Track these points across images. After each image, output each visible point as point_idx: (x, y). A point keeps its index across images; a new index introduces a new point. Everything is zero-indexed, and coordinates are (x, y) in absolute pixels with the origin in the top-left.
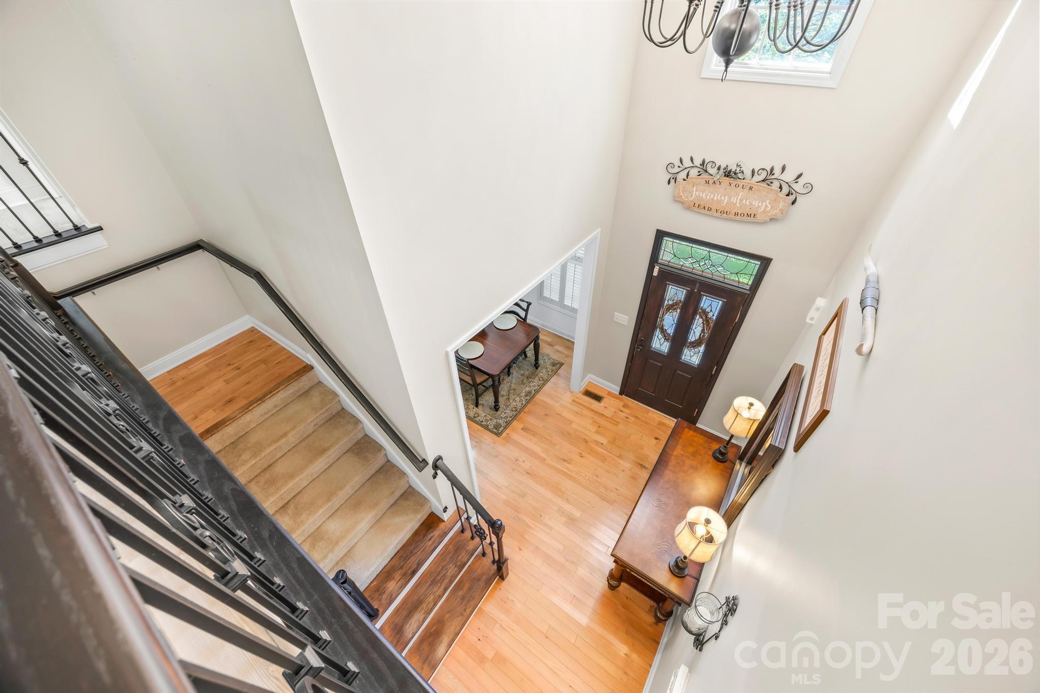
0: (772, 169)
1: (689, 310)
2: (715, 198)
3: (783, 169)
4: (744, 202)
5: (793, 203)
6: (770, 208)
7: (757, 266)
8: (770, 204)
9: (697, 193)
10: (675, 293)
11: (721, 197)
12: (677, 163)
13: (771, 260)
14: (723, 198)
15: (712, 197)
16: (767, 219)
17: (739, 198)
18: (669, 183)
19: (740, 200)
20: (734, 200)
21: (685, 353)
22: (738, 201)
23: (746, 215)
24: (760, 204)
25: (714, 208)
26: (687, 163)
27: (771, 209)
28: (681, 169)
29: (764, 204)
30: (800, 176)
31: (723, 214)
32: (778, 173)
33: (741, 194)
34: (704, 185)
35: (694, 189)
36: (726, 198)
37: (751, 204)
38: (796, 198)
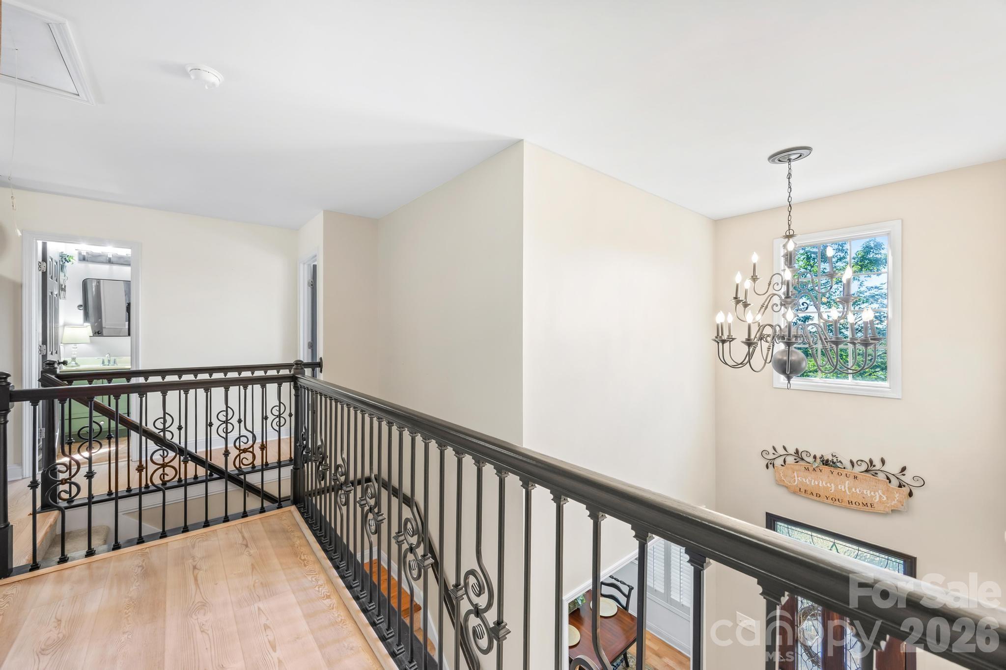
2: (821, 485)
3: (883, 461)
4: (854, 491)
5: (910, 495)
6: (885, 498)
7: (901, 564)
8: (883, 494)
9: (799, 479)
11: (826, 484)
12: (771, 451)
13: (916, 558)
14: (828, 485)
15: (817, 483)
16: (887, 510)
18: (767, 467)
19: (849, 488)
20: (841, 488)
22: (847, 489)
23: (861, 503)
24: (872, 494)
25: (823, 494)
26: (781, 451)
27: (887, 499)
28: (776, 456)
29: (877, 494)
30: (904, 469)
31: (835, 501)
32: (878, 465)
33: (847, 482)
34: (804, 472)
35: (795, 474)
36: (832, 485)
37: (863, 493)
38: (911, 490)
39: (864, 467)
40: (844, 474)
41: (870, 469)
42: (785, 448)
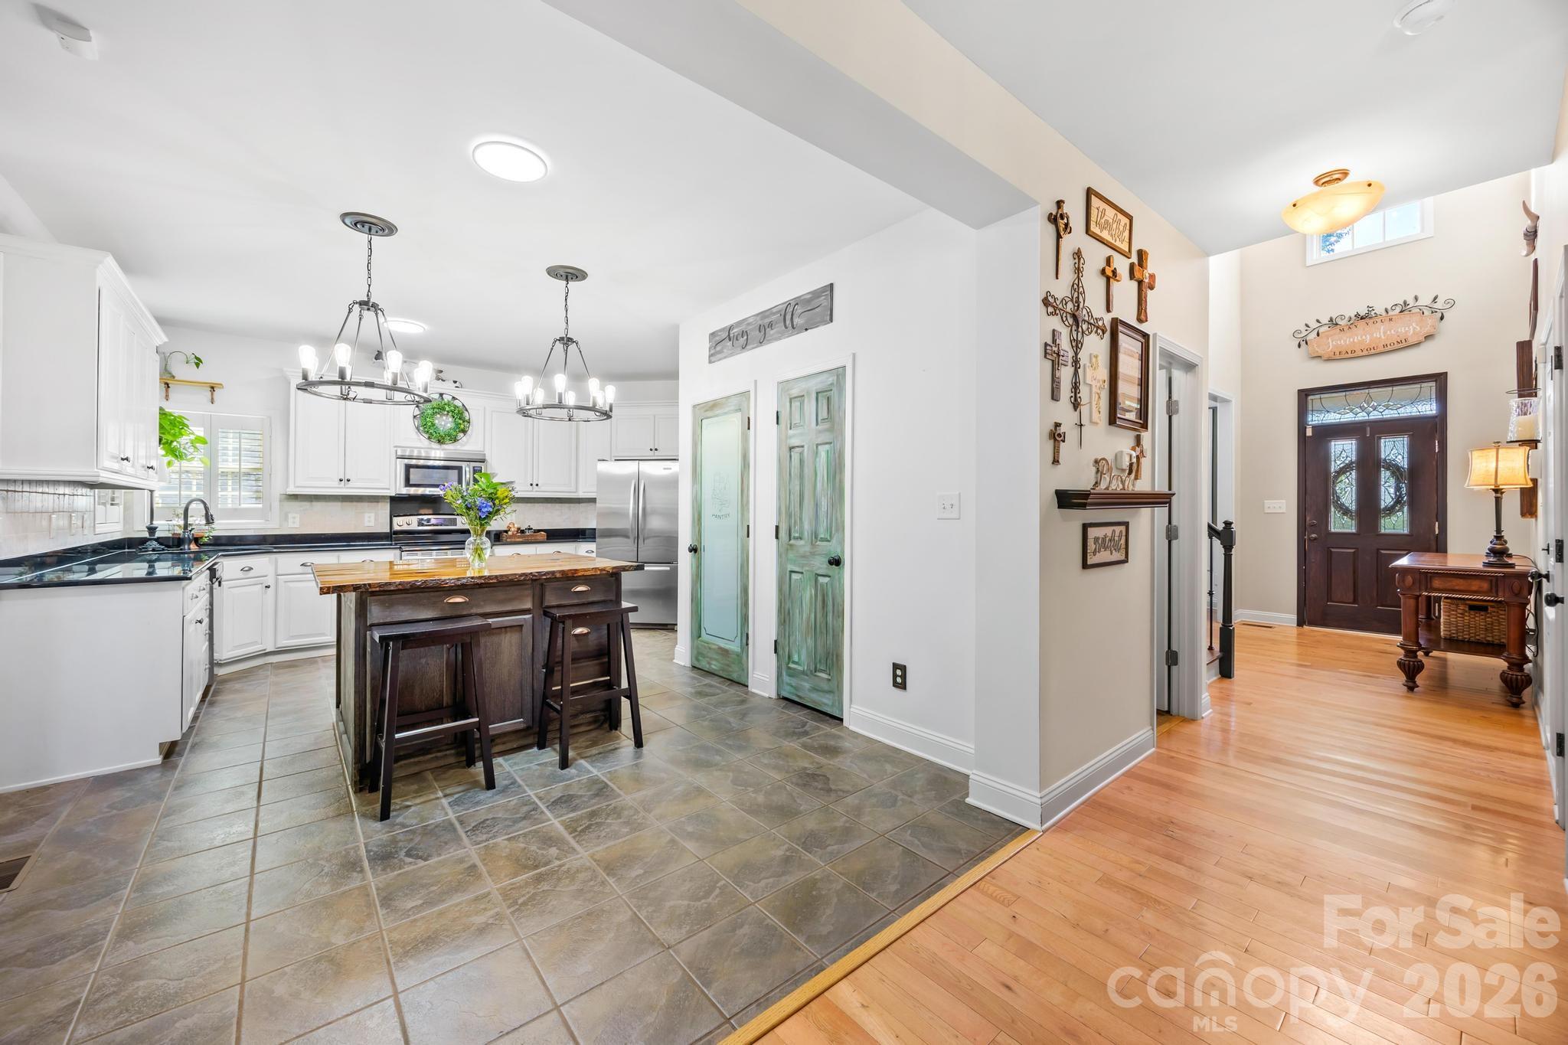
0: (1405, 302)
1: (1368, 466)
2: (1355, 340)
3: (1416, 299)
4: (1388, 332)
5: (1442, 318)
6: (1419, 329)
7: (1434, 389)
8: (1417, 325)
9: (1334, 343)
10: (1344, 450)
11: (1361, 337)
12: (1303, 328)
13: (1446, 373)
14: (1364, 337)
15: (1352, 340)
16: (1423, 339)
17: (1382, 331)
18: (1299, 346)
19: (1384, 333)
20: (1376, 335)
21: (1382, 525)
22: (1382, 334)
23: (1396, 343)
24: (1407, 329)
25: (1357, 349)
26: (1315, 325)
27: (1421, 329)
28: (1308, 332)
29: (1411, 327)
30: (1436, 298)
31: (1372, 353)
32: (1411, 302)
33: (1382, 328)
34: (1339, 333)
35: (1330, 340)
36: (1368, 336)
37: (1398, 332)
38: (1442, 314)
39: (1398, 309)
40: (1379, 320)
41: (1405, 308)
42: (1318, 321)
